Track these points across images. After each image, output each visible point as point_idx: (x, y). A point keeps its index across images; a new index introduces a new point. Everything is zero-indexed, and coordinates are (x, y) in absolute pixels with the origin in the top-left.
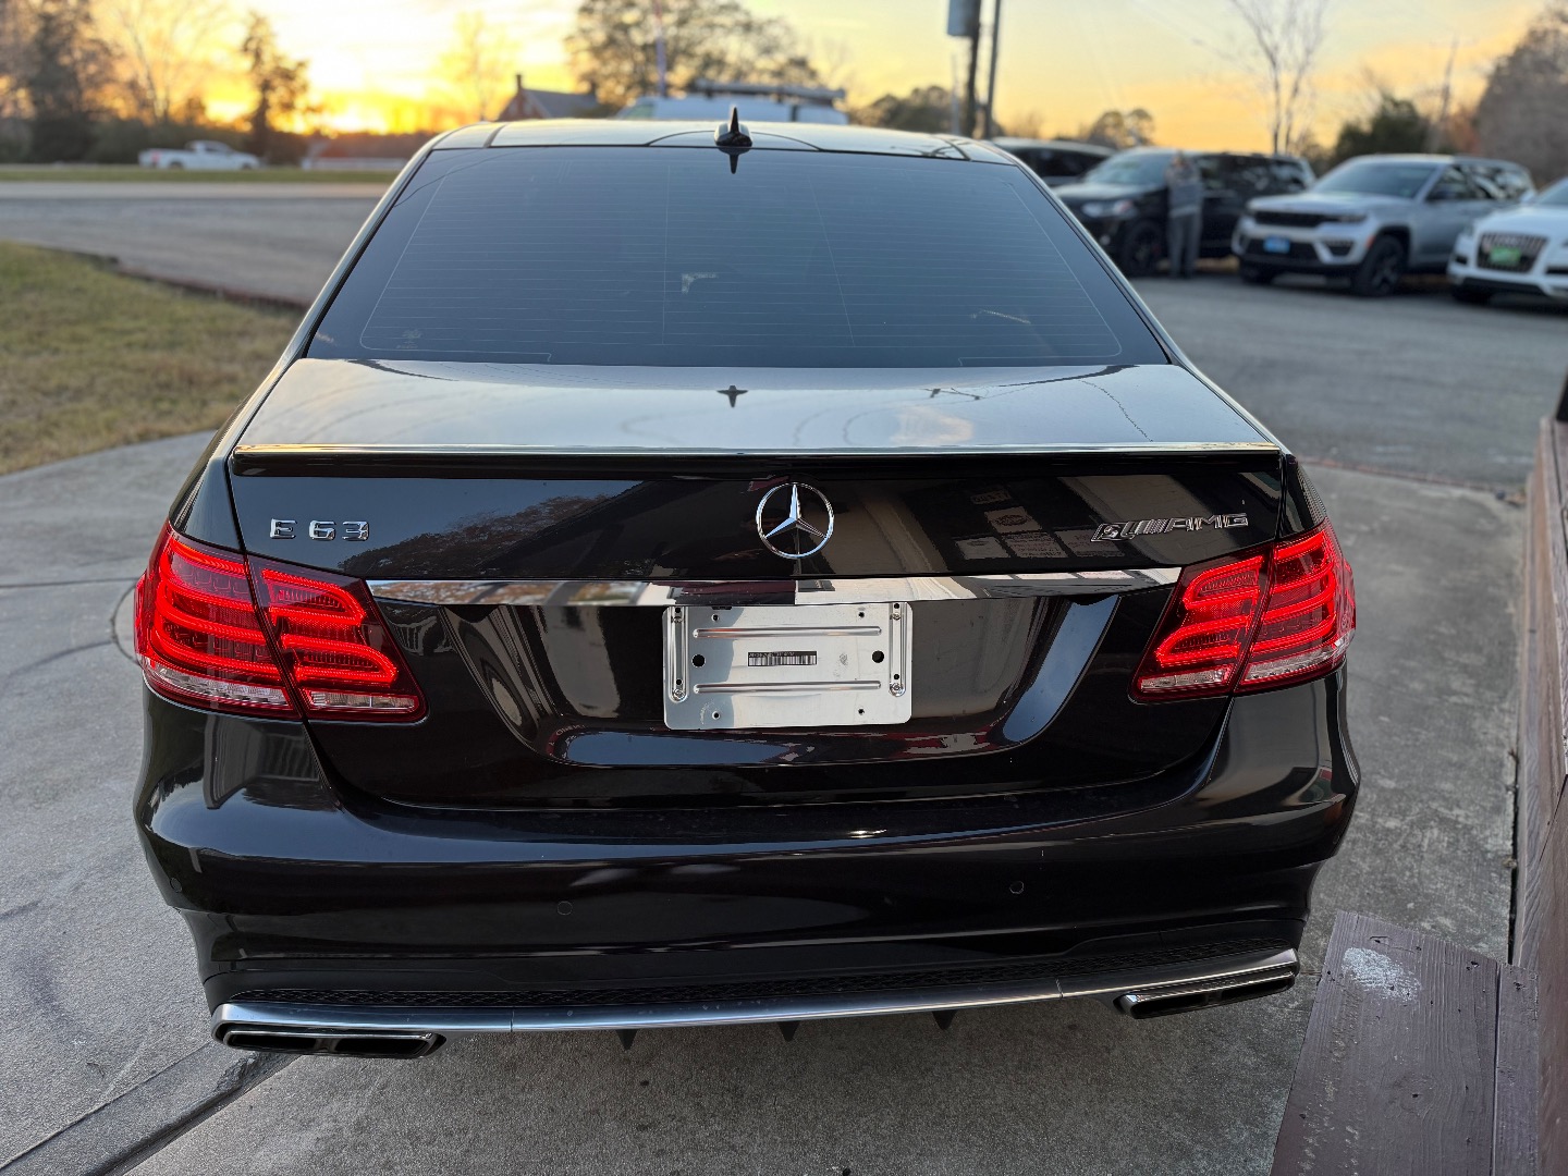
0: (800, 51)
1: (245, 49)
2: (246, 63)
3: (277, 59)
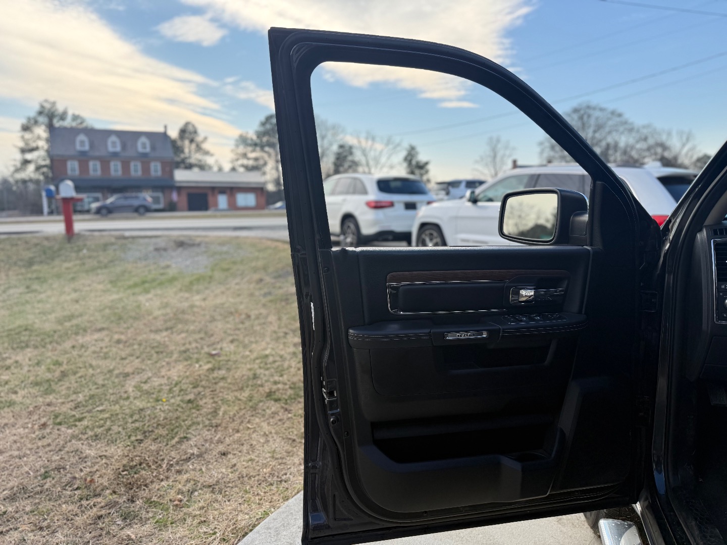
1: (406, 159)
2: (405, 165)
3: (418, 163)
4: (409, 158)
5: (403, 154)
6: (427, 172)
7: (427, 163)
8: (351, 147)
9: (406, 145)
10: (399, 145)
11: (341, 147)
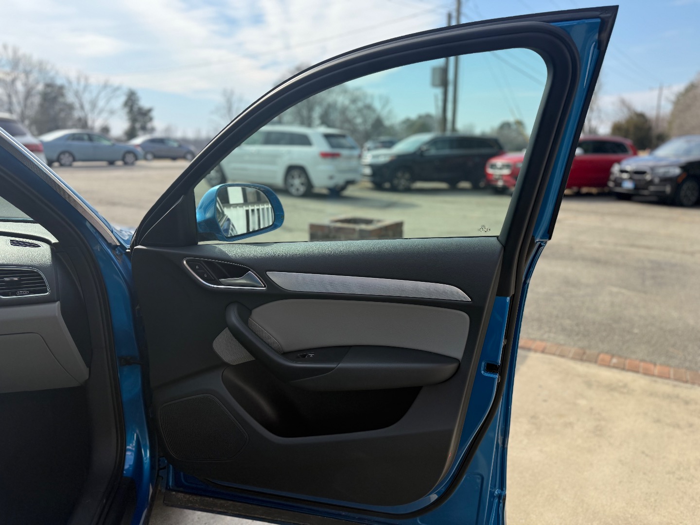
0: (368, 101)
1: (126, 104)
2: (126, 110)
3: (140, 109)
4: (130, 104)
5: (123, 99)
6: (151, 119)
7: (150, 111)
8: (61, 88)
9: (125, 89)
10: (117, 89)
11: (48, 85)
